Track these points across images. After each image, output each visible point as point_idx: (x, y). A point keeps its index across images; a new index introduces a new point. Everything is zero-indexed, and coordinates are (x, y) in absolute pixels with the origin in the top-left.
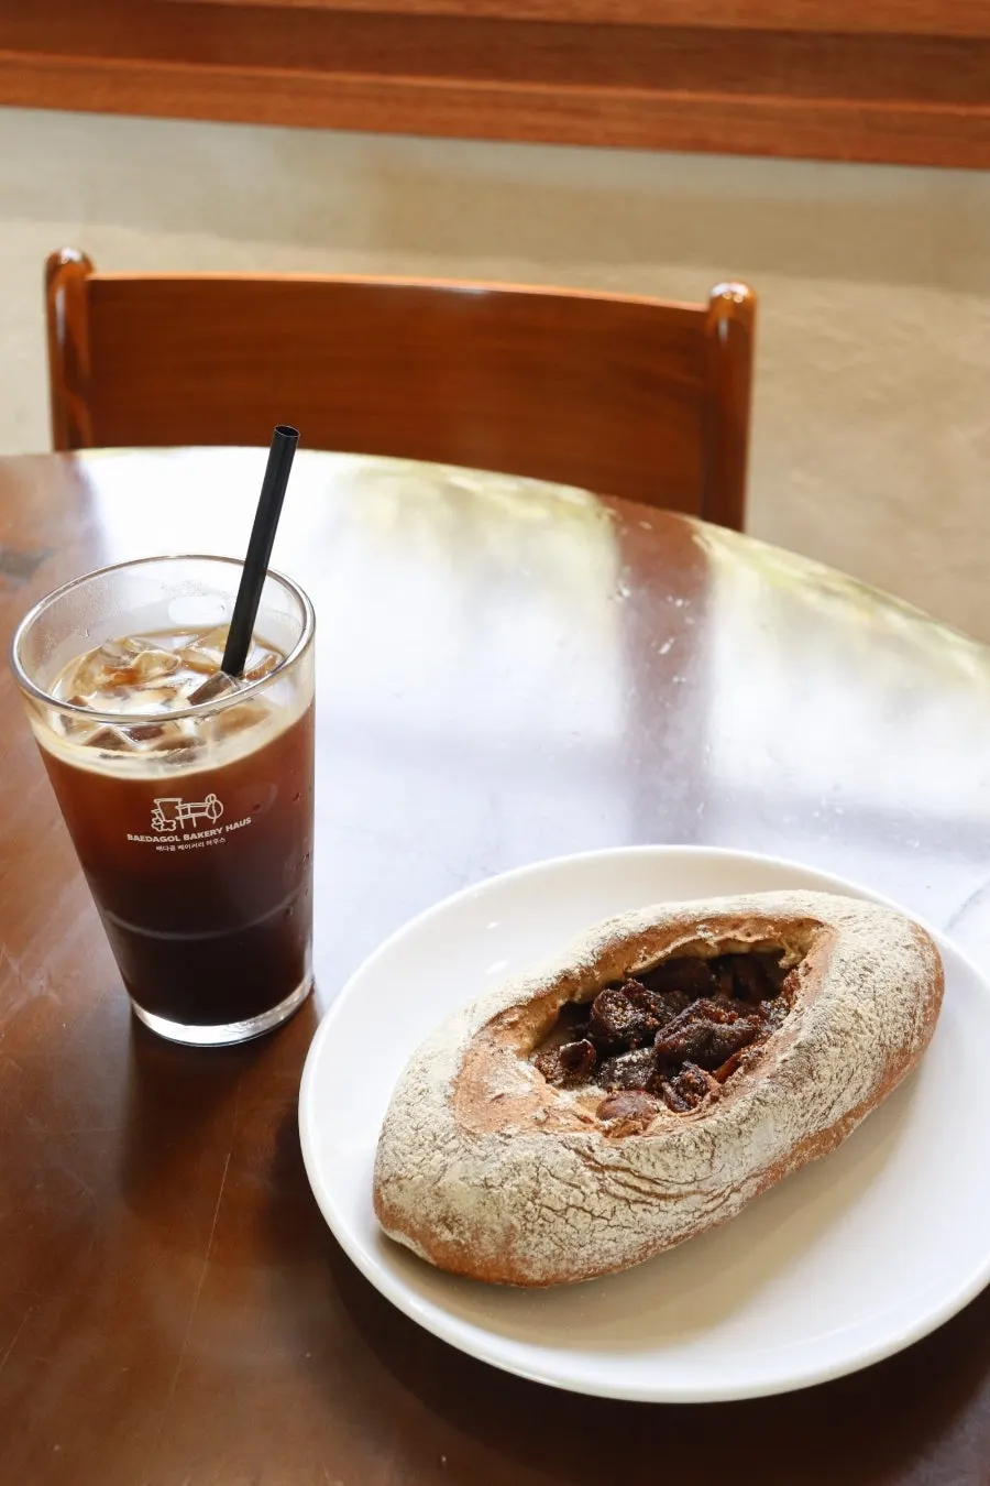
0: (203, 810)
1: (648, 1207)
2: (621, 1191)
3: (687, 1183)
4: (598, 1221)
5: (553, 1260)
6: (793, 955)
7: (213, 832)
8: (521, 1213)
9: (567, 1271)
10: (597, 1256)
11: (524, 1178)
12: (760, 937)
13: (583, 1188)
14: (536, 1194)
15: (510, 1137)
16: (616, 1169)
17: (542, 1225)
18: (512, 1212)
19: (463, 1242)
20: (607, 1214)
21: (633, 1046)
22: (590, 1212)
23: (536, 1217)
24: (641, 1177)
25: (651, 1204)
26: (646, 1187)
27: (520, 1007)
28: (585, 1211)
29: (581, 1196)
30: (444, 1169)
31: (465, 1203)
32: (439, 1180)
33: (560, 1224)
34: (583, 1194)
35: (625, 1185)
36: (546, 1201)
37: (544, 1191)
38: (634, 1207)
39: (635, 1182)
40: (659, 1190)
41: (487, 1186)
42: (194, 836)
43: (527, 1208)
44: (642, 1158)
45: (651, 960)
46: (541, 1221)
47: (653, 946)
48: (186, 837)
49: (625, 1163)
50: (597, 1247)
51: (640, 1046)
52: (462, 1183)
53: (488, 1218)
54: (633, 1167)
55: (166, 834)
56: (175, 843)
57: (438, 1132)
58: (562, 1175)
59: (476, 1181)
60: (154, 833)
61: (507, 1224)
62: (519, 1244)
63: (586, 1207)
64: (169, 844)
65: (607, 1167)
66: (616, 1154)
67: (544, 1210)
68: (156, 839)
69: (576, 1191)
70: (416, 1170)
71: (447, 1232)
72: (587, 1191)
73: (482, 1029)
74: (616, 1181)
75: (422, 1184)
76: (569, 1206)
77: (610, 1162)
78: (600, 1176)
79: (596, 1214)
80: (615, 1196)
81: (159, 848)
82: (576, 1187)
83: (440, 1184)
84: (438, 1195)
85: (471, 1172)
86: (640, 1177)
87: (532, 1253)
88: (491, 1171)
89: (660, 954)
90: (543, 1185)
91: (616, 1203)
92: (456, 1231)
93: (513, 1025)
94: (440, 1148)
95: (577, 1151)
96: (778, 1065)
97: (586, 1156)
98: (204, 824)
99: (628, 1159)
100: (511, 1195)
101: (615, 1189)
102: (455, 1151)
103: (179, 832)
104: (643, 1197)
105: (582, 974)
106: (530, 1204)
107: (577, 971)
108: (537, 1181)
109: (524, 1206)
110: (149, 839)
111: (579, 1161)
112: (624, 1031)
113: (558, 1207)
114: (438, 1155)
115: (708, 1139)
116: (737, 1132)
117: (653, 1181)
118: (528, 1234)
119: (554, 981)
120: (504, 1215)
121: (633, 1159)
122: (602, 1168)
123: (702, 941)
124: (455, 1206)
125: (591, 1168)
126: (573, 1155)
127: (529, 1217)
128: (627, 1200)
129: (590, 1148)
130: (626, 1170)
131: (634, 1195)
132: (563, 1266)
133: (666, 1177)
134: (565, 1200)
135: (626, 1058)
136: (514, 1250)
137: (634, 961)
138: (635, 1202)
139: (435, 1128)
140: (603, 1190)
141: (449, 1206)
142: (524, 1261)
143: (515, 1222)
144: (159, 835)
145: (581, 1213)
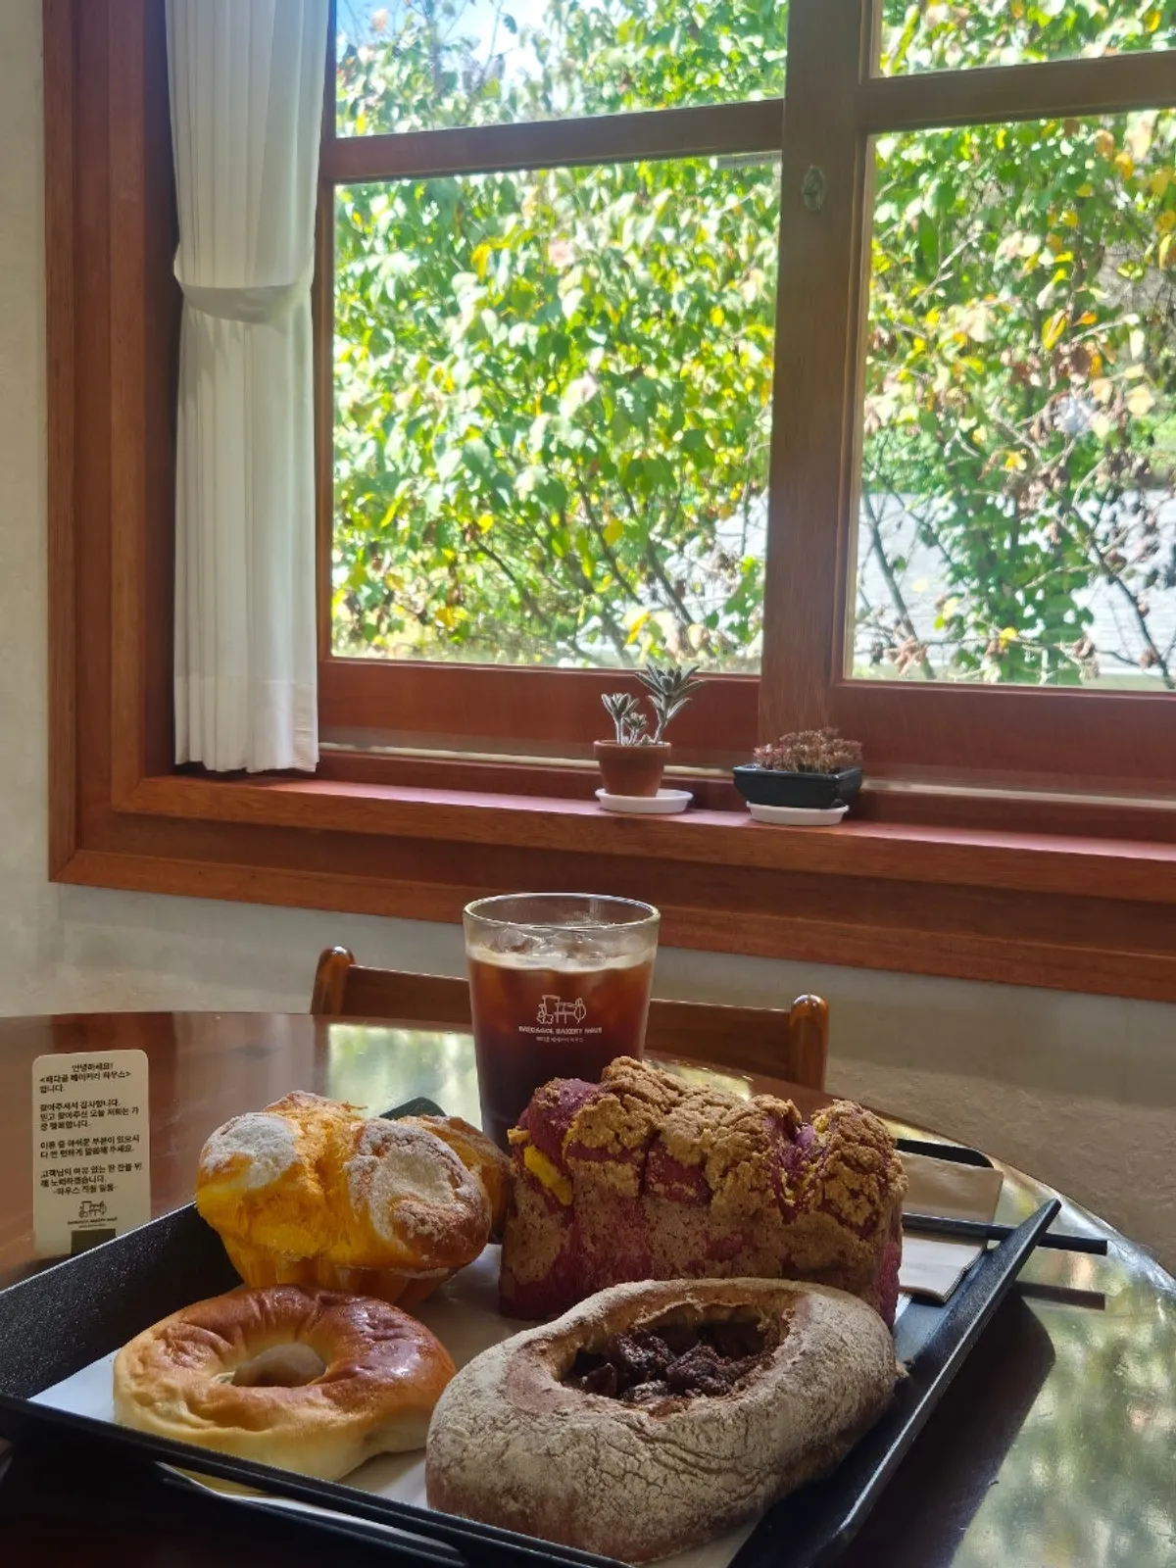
0: (572, 1010)
1: (694, 1478)
2: (671, 1461)
3: (725, 1458)
4: (652, 1487)
5: (612, 1528)
6: (768, 1320)
7: (576, 1031)
8: (583, 1478)
9: (624, 1541)
10: (651, 1527)
11: (583, 1447)
12: (740, 1303)
13: (637, 1455)
14: (596, 1460)
15: (566, 1414)
16: (664, 1441)
17: (603, 1490)
18: (575, 1478)
19: (528, 1511)
20: (660, 1482)
21: (648, 1378)
22: (646, 1479)
23: (597, 1481)
24: (689, 1451)
25: (696, 1475)
26: (690, 1458)
27: (547, 1340)
28: (641, 1477)
29: (637, 1464)
30: (507, 1444)
31: (529, 1473)
32: (503, 1454)
33: (619, 1490)
34: (639, 1461)
35: (674, 1456)
36: (605, 1467)
37: (602, 1457)
38: (683, 1477)
39: (684, 1455)
40: (703, 1463)
41: (548, 1454)
42: (563, 1031)
43: (589, 1474)
44: (688, 1430)
45: (650, 1318)
46: (602, 1486)
47: (651, 1307)
48: (558, 1031)
49: (672, 1436)
50: (651, 1516)
51: (653, 1378)
52: (527, 1454)
53: (552, 1485)
54: (679, 1441)
55: (546, 1026)
56: (551, 1036)
57: (497, 1416)
58: (618, 1444)
59: (540, 1451)
60: (536, 1025)
61: (570, 1490)
62: (581, 1510)
63: (641, 1473)
64: (546, 1035)
65: (657, 1439)
66: (664, 1427)
67: (604, 1475)
68: (538, 1031)
69: (632, 1458)
70: (479, 1450)
71: (512, 1502)
72: (642, 1459)
73: (519, 1350)
74: (666, 1452)
75: (486, 1460)
76: (626, 1472)
77: (658, 1434)
78: (652, 1446)
79: (651, 1480)
80: (666, 1465)
81: (539, 1038)
82: (632, 1455)
83: (504, 1458)
84: (502, 1468)
85: (534, 1444)
86: (684, 1450)
87: (594, 1519)
88: (553, 1441)
89: (658, 1313)
90: (602, 1452)
91: (667, 1471)
92: (521, 1500)
93: (543, 1352)
94: (501, 1429)
95: (628, 1425)
96: (790, 1366)
97: (639, 1429)
98: (571, 1023)
99: (675, 1431)
100: (573, 1462)
101: (663, 1458)
102: (517, 1428)
103: (554, 1026)
104: (691, 1469)
105: (594, 1323)
106: (591, 1470)
107: (590, 1318)
108: (596, 1449)
109: (585, 1471)
110: (532, 1030)
111: (632, 1432)
112: (639, 1364)
113: (617, 1472)
114: (500, 1434)
115: (742, 1415)
116: (765, 1413)
117: (697, 1455)
118: (590, 1498)
119: (572, 1324)
120: (567, 1479)
121: (680, 1431)
122: (650, 1440)
123: (690, 1306)
124: (519, 1475)
125: (643, 1439)
126: (625, 1428)
127: (590, 1481)
128: (676, 1470)
129: (640, 1423)
130: (674, 1442)
131: (681, 1466)
132: (620, 1536)
133: (708, 1450)
134: (623, 1465)
135: (643, 1386)
136: (577, 1516)
137: (636, 1317)
138: (683, 1472)
139: (494, 1414)
140: (655, 1459)
141: (514, 1477)
142: (585, 1529)
143: (577, 1486)
144: (541, 1026)
145: (637, 1479)
